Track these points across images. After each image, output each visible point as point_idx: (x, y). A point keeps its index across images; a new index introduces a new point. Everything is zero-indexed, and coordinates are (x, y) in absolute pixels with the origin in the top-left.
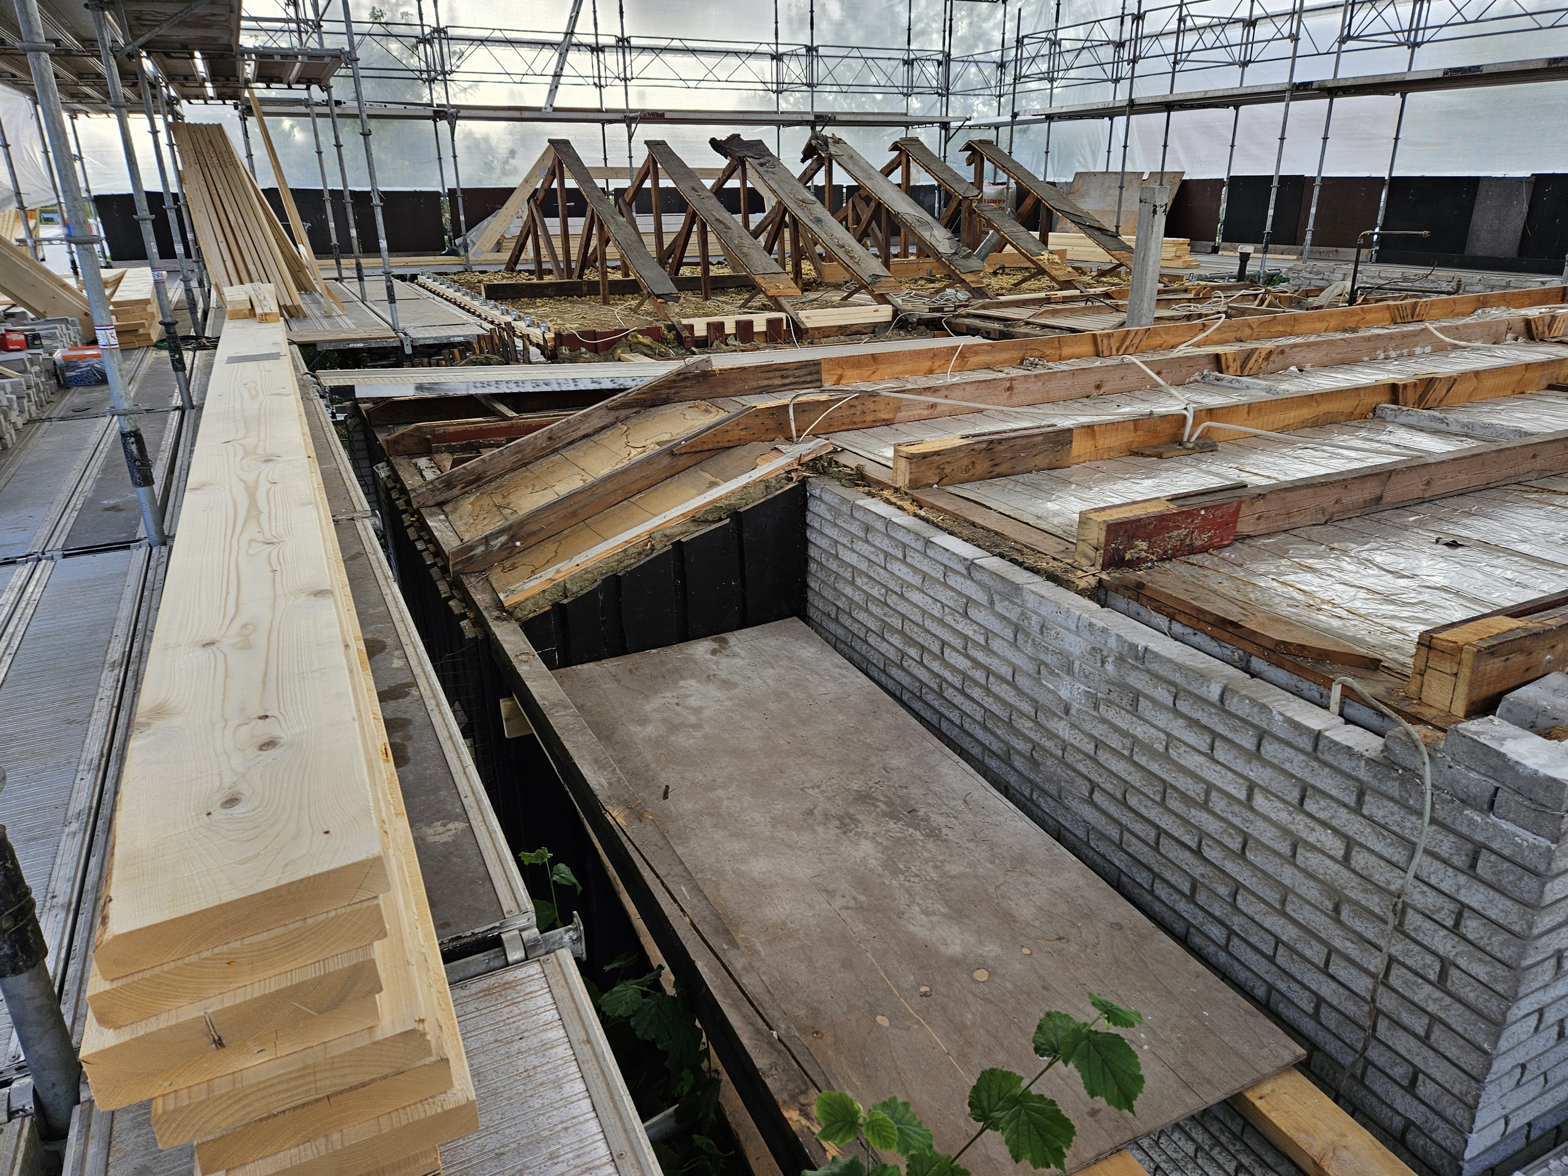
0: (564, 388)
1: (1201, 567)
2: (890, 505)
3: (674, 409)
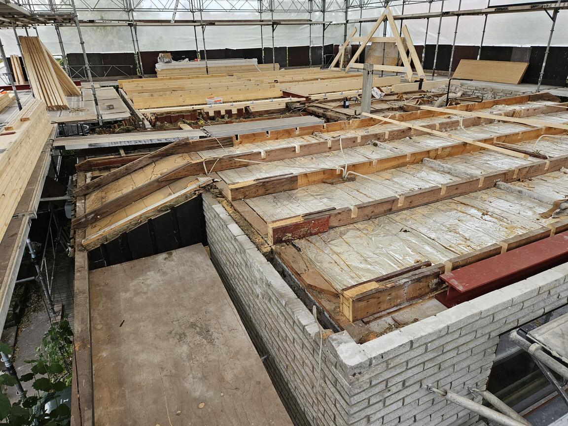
0: (147, 143)
1: (311, 242)
2: (223, 208)
3: (173, 158)
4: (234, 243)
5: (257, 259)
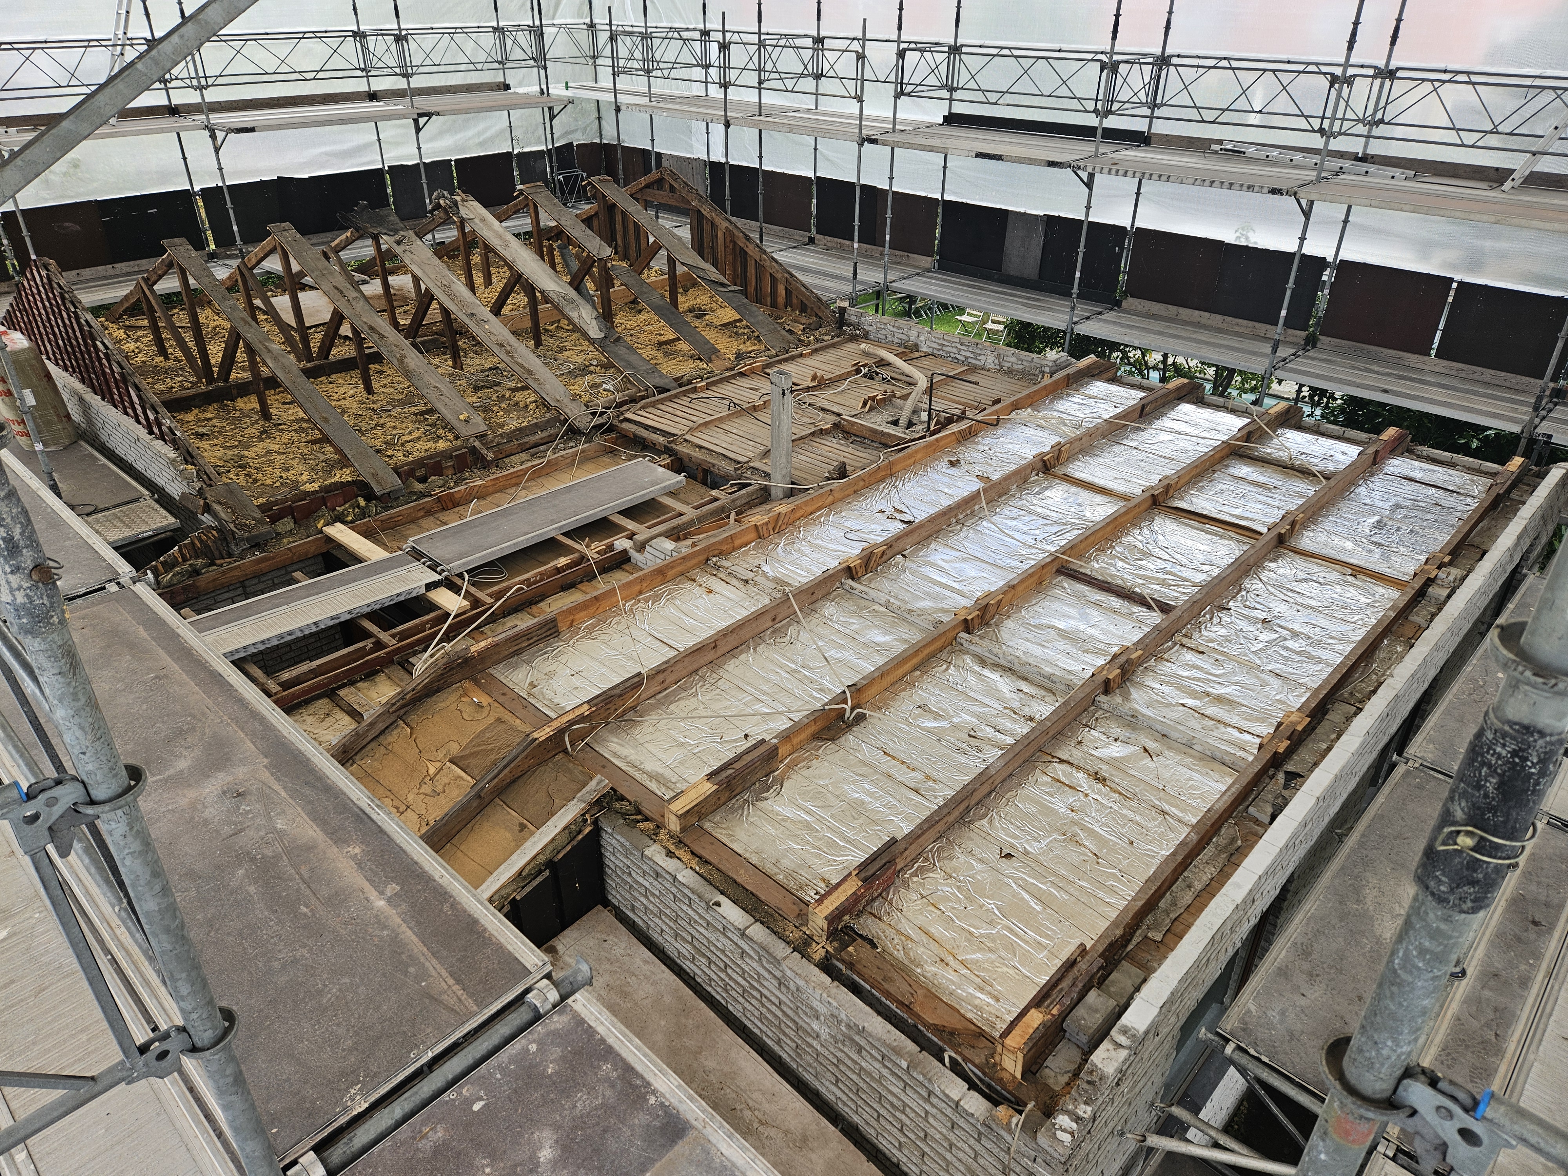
1: (880, 919)
2: (670, 854)
3: (447, 701)
4: (735, 939)
5: (813, 979)
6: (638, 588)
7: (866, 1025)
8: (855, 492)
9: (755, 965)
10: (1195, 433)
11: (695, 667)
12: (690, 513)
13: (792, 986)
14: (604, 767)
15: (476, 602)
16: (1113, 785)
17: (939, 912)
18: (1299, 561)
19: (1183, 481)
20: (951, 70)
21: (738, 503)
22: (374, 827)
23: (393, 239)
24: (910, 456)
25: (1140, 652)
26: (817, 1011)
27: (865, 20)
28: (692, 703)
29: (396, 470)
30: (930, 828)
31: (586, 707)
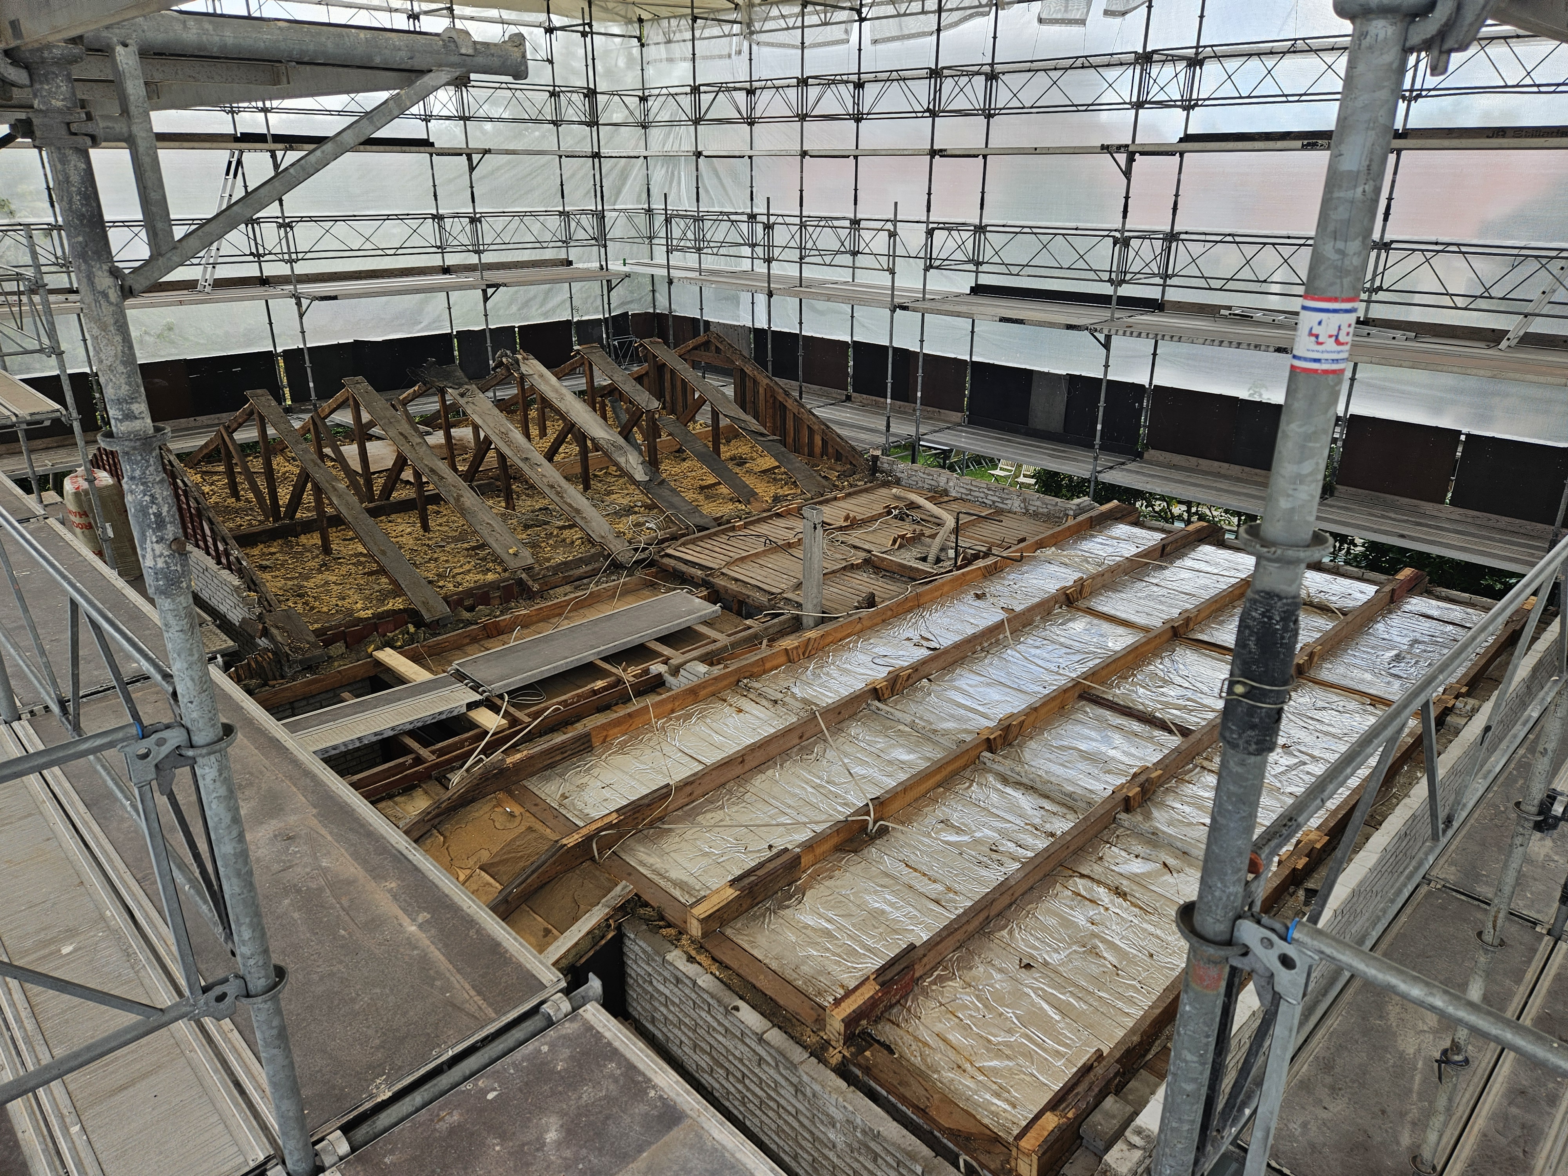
1: (898, 1026)
2: (691, 959)
3: (482, 811)
4: (753, 1045)
5: (830, 1083)
6: (670, 706)
7: (881, 1129)
8: (883, 621)
9: (772, 1072)
10: (1216, 571)
11: (723, 781)
12: (723, 639)
13: (809, 1093)
14: (630, 874)
15: (514, 721)
16: (1133, 900)
17: (957, 1020)
18: (1319, 692)
19: (1203, 615)
20: (977, 247)
21: (771, 631)
22: (410, 866)
23: (457, 392)
24: (937, 589)
25: (1160, 772)
26: (833, 1118)
27: (896, 203)
28: (718, 815)
29: (445, 599)
30: (949, 935)
31: (615, 815)
